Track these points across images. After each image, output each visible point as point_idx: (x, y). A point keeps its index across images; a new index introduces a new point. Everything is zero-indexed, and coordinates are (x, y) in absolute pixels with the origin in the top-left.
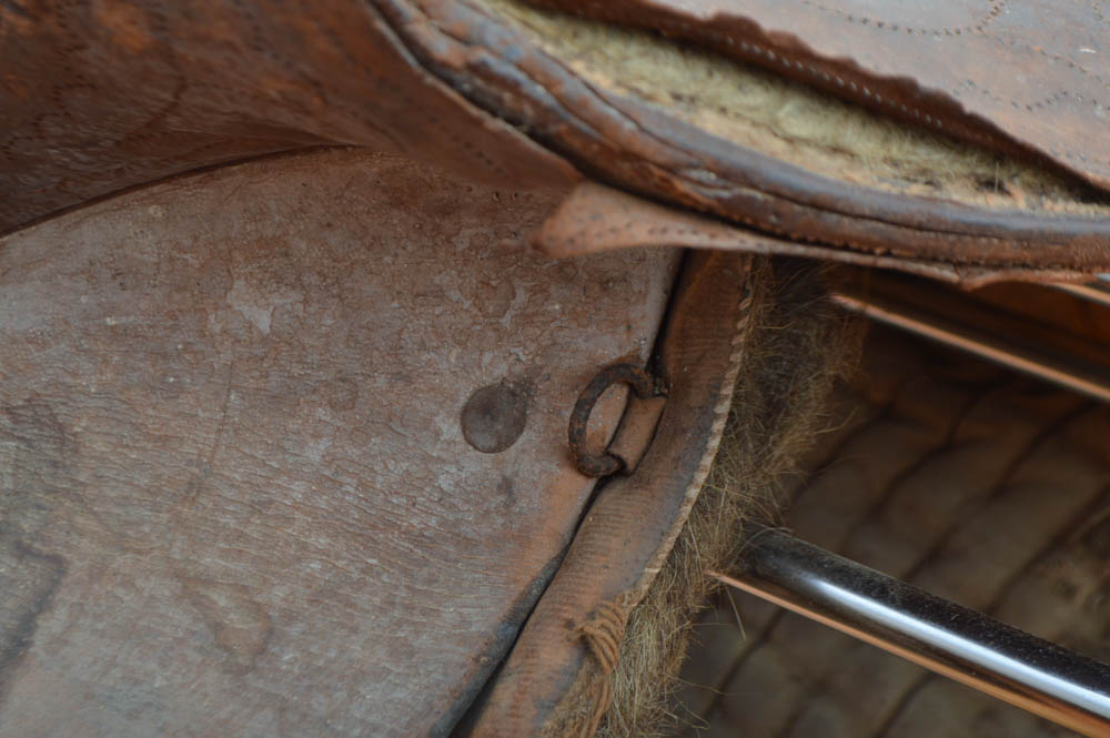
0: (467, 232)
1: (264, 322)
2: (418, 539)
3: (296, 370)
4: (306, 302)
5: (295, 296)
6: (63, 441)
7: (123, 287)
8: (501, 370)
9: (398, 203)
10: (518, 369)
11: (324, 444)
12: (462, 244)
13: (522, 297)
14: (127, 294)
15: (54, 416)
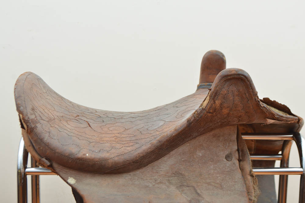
0: (221, 139)
1: (201, 155)
2: (228, 172)
3: (206, 159)
4: (205, 151)
5: (204, 150)
6: (182, 175)
7: (184, 155)
8: (227, 153)
9: (214, 137)
10: (229, 152)
11: (212, 166)
12: (221, 140)
13: (228, 144)
14: (184, 156)
15: (179, 173)
